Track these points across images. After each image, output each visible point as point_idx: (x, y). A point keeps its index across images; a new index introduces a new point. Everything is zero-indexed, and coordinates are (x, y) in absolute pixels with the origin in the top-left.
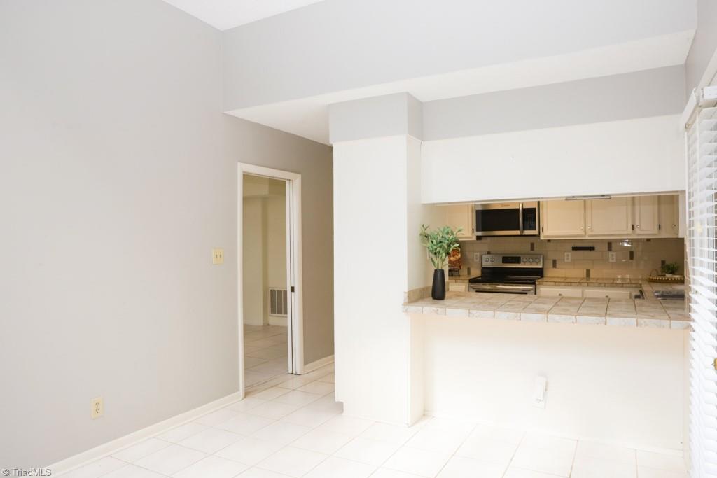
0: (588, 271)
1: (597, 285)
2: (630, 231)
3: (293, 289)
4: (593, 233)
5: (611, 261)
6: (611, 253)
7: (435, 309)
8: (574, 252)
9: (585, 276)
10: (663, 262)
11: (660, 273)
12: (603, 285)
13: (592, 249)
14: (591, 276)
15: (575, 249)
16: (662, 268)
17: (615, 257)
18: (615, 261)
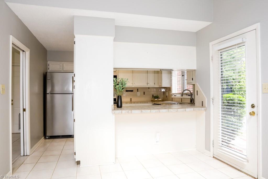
0: (131, 99)
1: (140, 103)
2: (146, 85)
3: (24, 110)
4: (135, 85)
5: (138, 95)
6: (138, 93)
7: (127, 111)
8: (127, 92)
9: (130, 101)
12: (141, 103)
13: (132, 91)
14: (132, 100)
15: (127, 91)
17: (139, 94)
18: (139, 95)
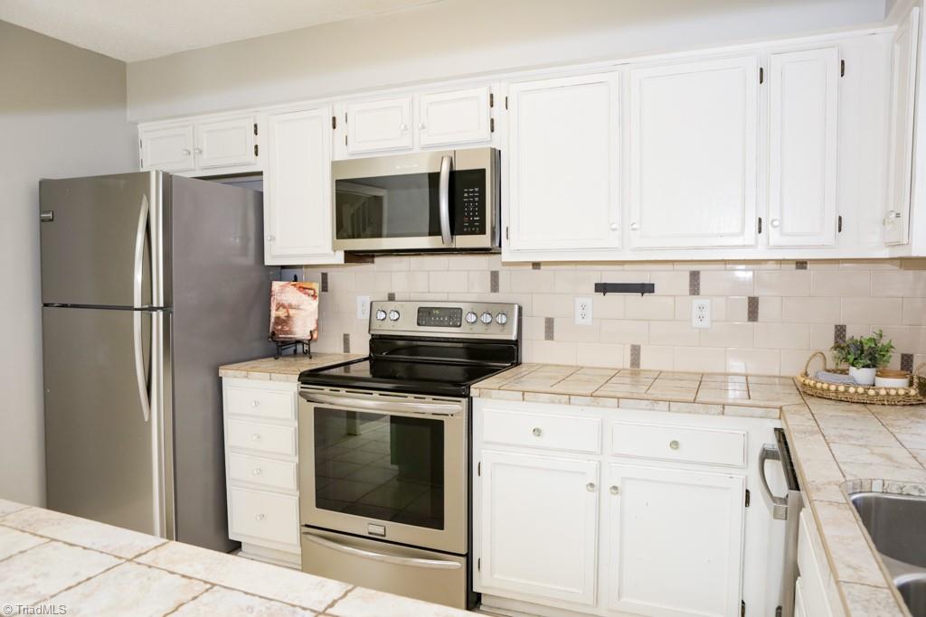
10: (840, 331)
11: (831, 365)
16: (837, 347)
